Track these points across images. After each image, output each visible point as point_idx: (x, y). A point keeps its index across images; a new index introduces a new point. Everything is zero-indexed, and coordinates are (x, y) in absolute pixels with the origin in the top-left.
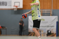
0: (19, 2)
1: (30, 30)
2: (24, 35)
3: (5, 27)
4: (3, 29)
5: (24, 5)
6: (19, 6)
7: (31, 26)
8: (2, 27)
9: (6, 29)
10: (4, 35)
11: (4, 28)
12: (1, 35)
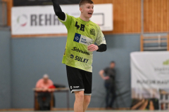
0: (103, 14)
2: (118, 108)
4: (59, 91)
5: (115, 23)
6: (103, 25)
7: (138, 82)
8: (56, 86)
9: (67, 91)
10: (62, 109)
11: (63, 89)
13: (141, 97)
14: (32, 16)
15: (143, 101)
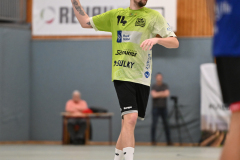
1: (209, 121)
2: (182, 143)
3: (105, 111)
4: (98, 117)
7: (211, 106)
8: (93, 110)
9: (110, 118)
10: (101, 143)
12: (91, 142)
13: (214, 129)
14: (62, 9)
15: (218, 134)
